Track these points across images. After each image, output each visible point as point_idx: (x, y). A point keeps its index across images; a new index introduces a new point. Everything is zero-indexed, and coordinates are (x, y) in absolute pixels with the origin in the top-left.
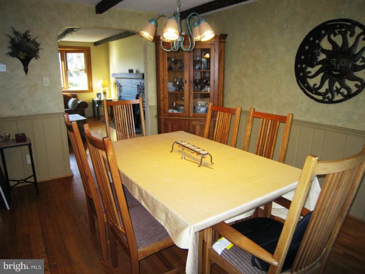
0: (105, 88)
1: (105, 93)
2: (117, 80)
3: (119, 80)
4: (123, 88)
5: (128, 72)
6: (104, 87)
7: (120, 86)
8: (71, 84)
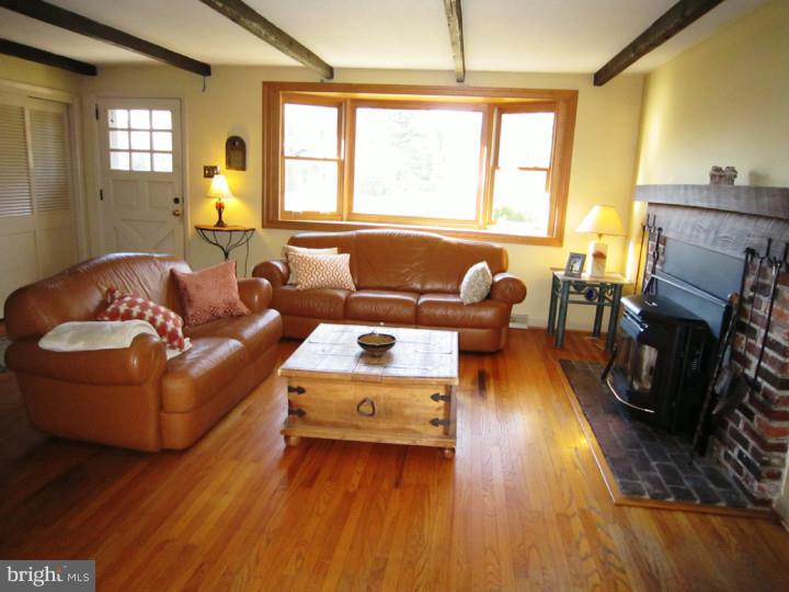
0: (605, 240)
1: (600, 256)
2: (653, 210)
3: (662, 213)
4: (671, 250)
5: (707, 181)
6: (600, 235)
7: (661, 240)
8: (506, 212)
